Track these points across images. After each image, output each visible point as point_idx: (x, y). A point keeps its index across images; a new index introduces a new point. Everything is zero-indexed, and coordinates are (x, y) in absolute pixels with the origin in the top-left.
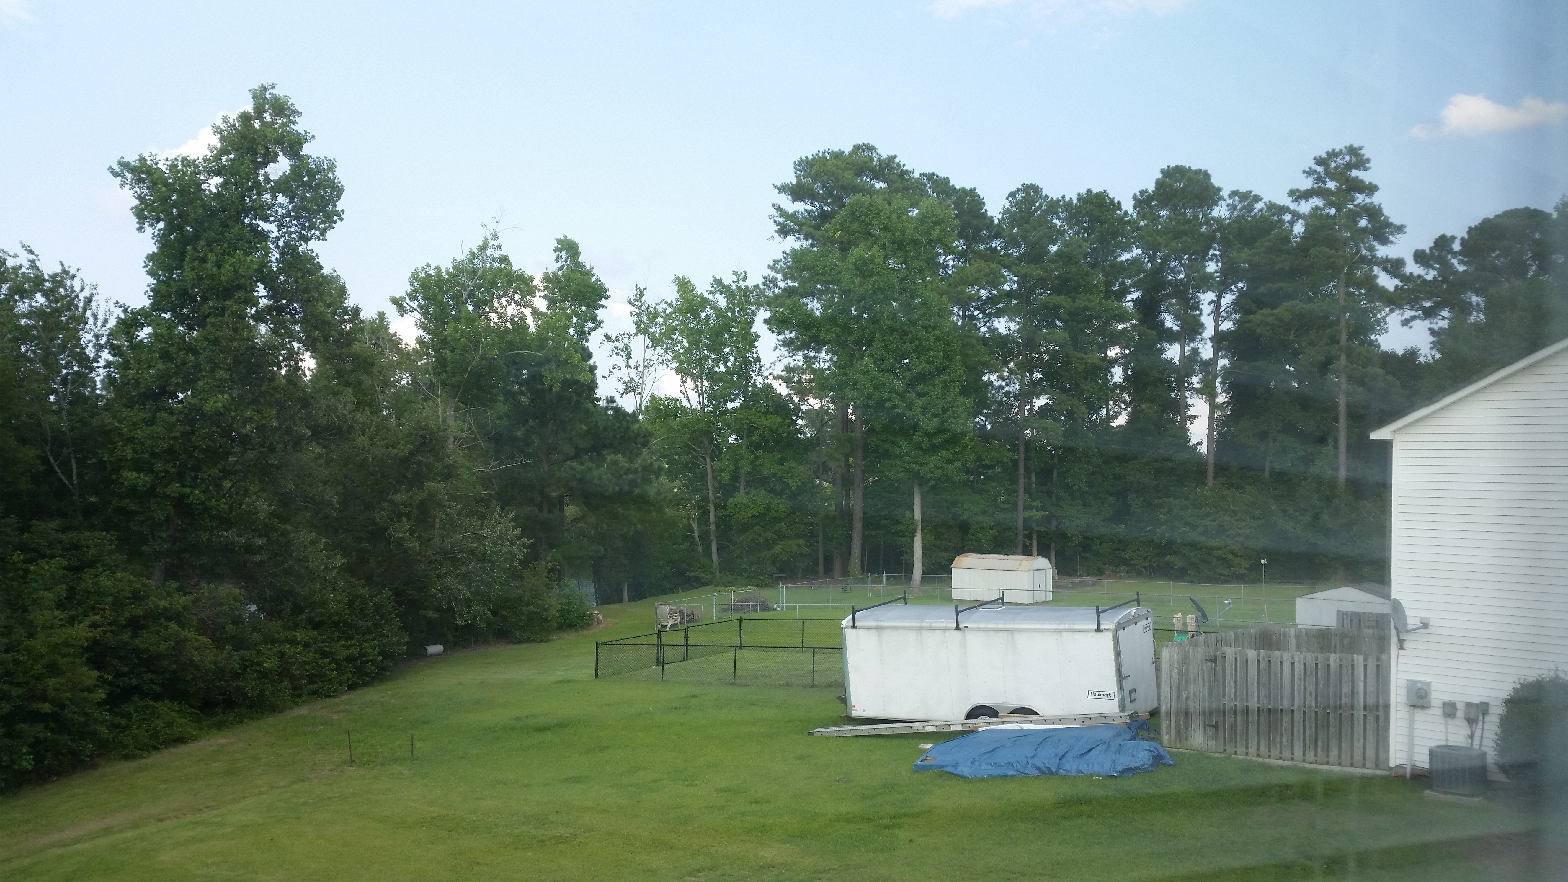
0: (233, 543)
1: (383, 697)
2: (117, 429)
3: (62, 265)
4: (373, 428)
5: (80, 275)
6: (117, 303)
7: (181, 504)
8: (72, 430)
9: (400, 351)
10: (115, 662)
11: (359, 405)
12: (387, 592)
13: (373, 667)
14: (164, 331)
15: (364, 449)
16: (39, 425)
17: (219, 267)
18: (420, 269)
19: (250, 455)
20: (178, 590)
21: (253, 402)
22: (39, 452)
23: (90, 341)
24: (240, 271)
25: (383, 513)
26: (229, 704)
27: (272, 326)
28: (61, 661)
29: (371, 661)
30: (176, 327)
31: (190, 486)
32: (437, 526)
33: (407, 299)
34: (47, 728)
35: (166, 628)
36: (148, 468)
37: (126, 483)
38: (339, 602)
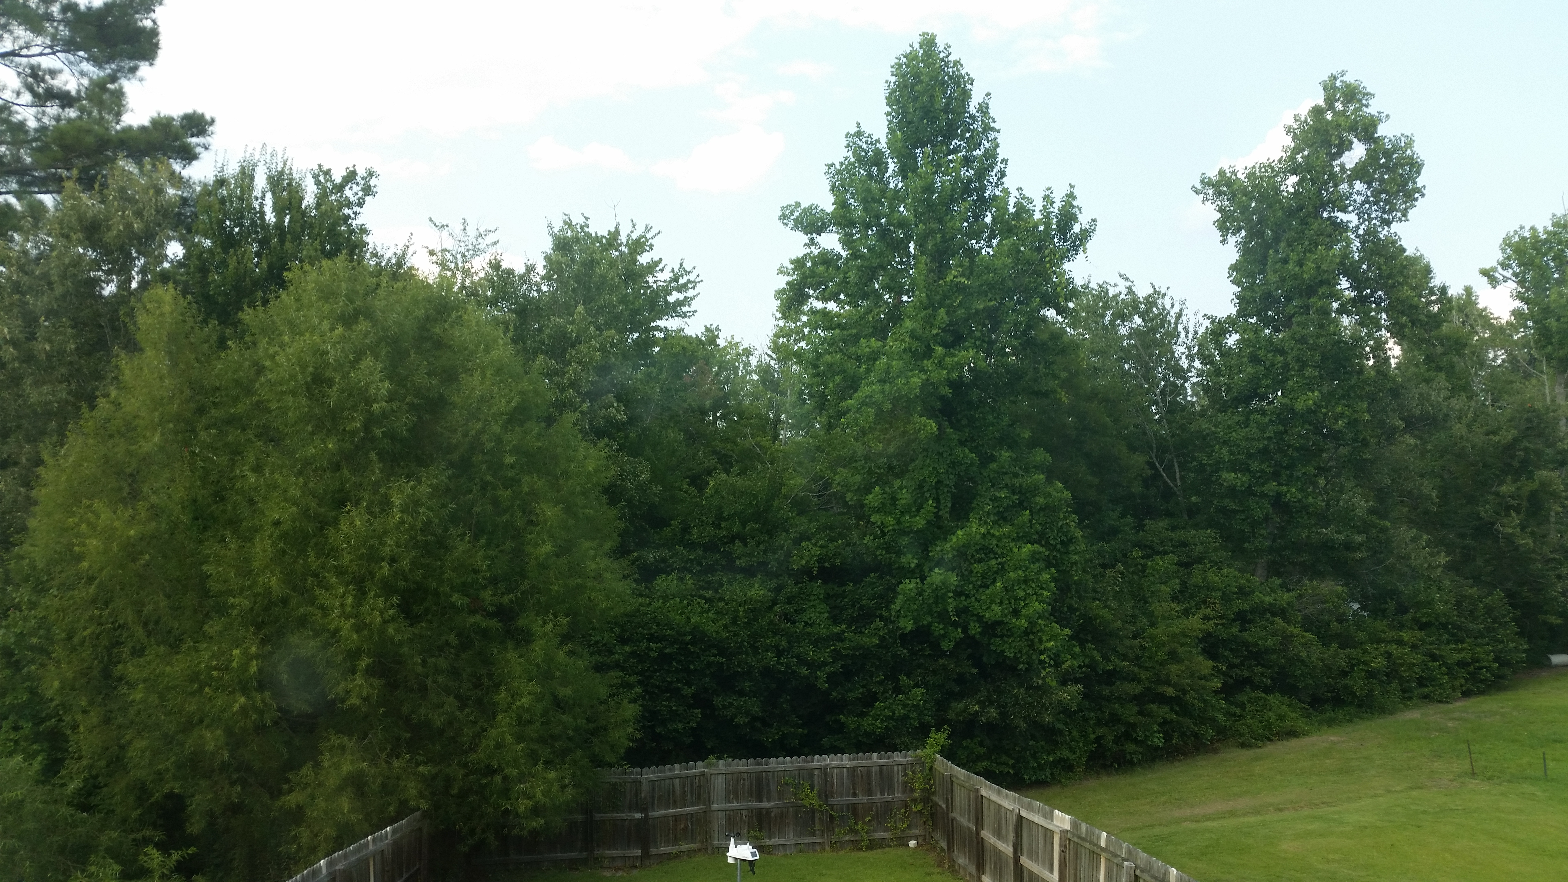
0: (1332, 540)
1: (1502, 708)
2: (1214, 433)
3: (1153, 286)
4: (1471, 415)
5: (1169, 293)
6: (1205, 315)
7: (1278, 501)
8: (1173, 436)
9: (1491, 326)
10: (1227, 653)
11: (1454, 391)
12: (1499, 594)
13: (1488, 675)
14: (1252, 335)
15: (1461, 438)
16: (1145, 433)
17: (1301, 266)
18: (1512, 233)
19: (1343, 451)
20: (1281, 586)
21: (1343, 397)
22: (1147, 458)
23: (1183, 353)
24: (1323, 266)
25: (1487, 506)
26: (1338, 701)
27: (1357, 317)
28: (1180, 650)
29: (1486, 667)
30: (1263, 330)
31: (1286, 485)
32: (1553, 519)
33: (1499, 268)
34: (1172, 710)
35: (1273, 622)
36: (1245, 469)
37: (1225, 484)
38: (1446, 602)
